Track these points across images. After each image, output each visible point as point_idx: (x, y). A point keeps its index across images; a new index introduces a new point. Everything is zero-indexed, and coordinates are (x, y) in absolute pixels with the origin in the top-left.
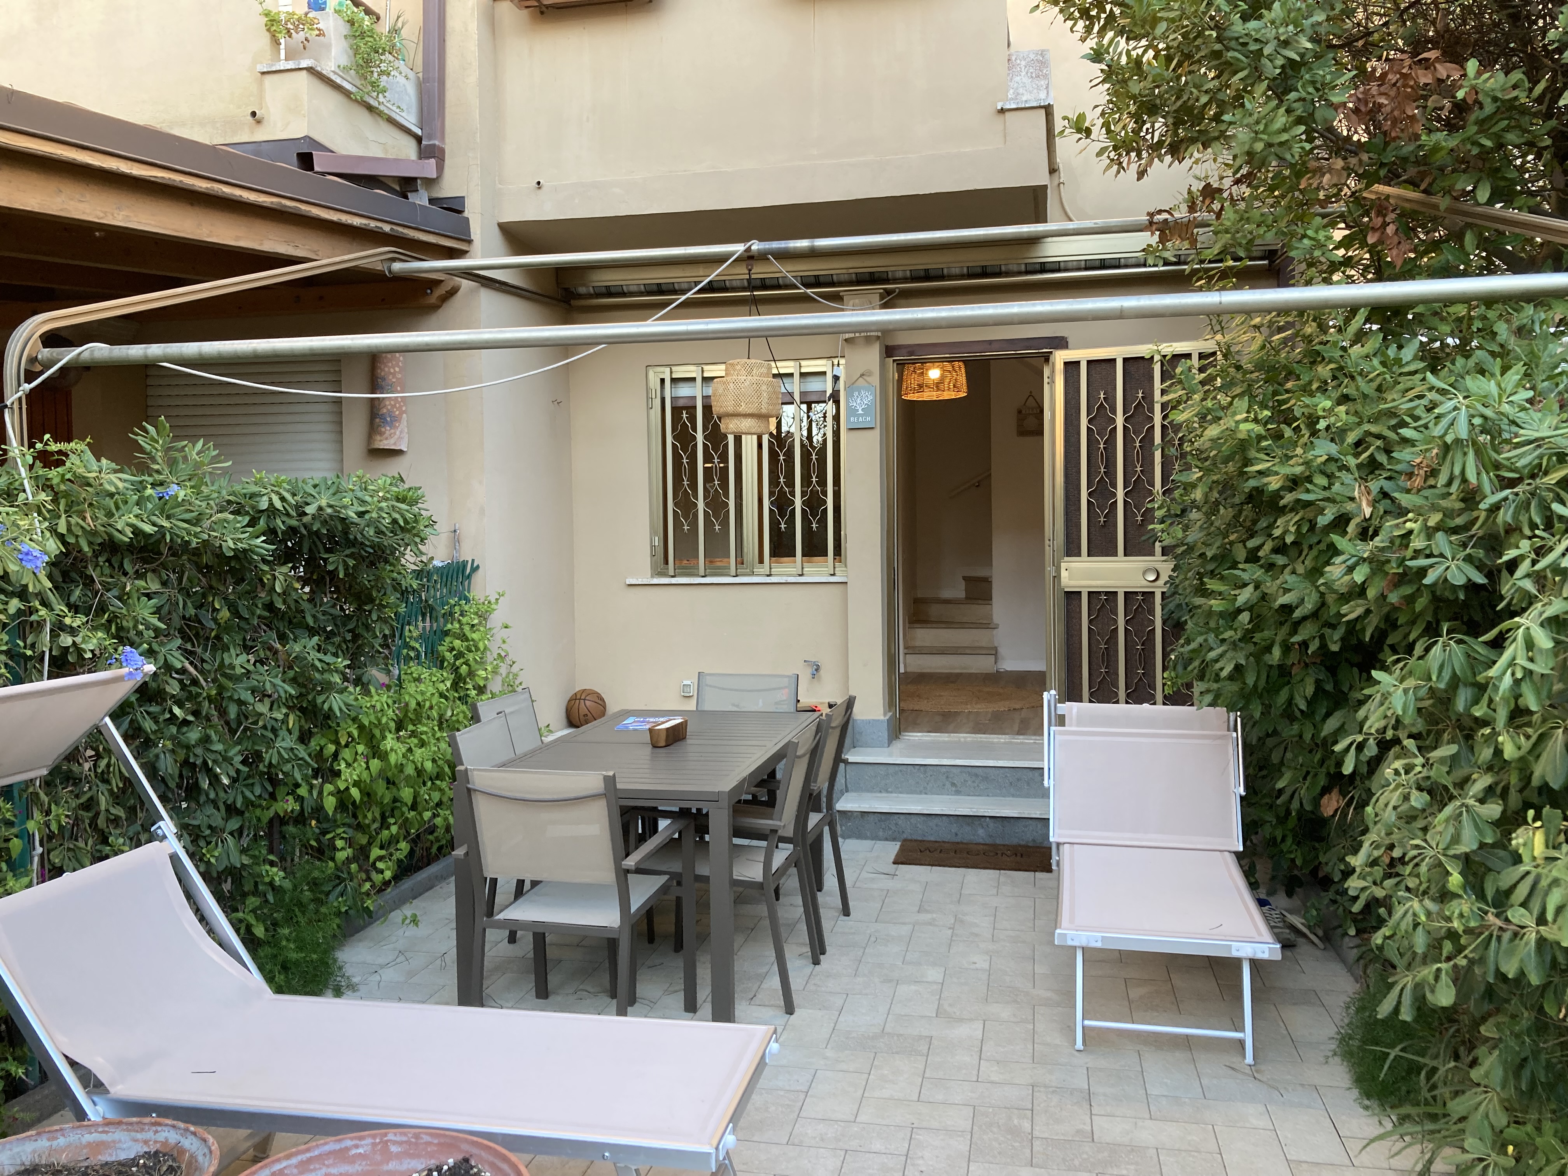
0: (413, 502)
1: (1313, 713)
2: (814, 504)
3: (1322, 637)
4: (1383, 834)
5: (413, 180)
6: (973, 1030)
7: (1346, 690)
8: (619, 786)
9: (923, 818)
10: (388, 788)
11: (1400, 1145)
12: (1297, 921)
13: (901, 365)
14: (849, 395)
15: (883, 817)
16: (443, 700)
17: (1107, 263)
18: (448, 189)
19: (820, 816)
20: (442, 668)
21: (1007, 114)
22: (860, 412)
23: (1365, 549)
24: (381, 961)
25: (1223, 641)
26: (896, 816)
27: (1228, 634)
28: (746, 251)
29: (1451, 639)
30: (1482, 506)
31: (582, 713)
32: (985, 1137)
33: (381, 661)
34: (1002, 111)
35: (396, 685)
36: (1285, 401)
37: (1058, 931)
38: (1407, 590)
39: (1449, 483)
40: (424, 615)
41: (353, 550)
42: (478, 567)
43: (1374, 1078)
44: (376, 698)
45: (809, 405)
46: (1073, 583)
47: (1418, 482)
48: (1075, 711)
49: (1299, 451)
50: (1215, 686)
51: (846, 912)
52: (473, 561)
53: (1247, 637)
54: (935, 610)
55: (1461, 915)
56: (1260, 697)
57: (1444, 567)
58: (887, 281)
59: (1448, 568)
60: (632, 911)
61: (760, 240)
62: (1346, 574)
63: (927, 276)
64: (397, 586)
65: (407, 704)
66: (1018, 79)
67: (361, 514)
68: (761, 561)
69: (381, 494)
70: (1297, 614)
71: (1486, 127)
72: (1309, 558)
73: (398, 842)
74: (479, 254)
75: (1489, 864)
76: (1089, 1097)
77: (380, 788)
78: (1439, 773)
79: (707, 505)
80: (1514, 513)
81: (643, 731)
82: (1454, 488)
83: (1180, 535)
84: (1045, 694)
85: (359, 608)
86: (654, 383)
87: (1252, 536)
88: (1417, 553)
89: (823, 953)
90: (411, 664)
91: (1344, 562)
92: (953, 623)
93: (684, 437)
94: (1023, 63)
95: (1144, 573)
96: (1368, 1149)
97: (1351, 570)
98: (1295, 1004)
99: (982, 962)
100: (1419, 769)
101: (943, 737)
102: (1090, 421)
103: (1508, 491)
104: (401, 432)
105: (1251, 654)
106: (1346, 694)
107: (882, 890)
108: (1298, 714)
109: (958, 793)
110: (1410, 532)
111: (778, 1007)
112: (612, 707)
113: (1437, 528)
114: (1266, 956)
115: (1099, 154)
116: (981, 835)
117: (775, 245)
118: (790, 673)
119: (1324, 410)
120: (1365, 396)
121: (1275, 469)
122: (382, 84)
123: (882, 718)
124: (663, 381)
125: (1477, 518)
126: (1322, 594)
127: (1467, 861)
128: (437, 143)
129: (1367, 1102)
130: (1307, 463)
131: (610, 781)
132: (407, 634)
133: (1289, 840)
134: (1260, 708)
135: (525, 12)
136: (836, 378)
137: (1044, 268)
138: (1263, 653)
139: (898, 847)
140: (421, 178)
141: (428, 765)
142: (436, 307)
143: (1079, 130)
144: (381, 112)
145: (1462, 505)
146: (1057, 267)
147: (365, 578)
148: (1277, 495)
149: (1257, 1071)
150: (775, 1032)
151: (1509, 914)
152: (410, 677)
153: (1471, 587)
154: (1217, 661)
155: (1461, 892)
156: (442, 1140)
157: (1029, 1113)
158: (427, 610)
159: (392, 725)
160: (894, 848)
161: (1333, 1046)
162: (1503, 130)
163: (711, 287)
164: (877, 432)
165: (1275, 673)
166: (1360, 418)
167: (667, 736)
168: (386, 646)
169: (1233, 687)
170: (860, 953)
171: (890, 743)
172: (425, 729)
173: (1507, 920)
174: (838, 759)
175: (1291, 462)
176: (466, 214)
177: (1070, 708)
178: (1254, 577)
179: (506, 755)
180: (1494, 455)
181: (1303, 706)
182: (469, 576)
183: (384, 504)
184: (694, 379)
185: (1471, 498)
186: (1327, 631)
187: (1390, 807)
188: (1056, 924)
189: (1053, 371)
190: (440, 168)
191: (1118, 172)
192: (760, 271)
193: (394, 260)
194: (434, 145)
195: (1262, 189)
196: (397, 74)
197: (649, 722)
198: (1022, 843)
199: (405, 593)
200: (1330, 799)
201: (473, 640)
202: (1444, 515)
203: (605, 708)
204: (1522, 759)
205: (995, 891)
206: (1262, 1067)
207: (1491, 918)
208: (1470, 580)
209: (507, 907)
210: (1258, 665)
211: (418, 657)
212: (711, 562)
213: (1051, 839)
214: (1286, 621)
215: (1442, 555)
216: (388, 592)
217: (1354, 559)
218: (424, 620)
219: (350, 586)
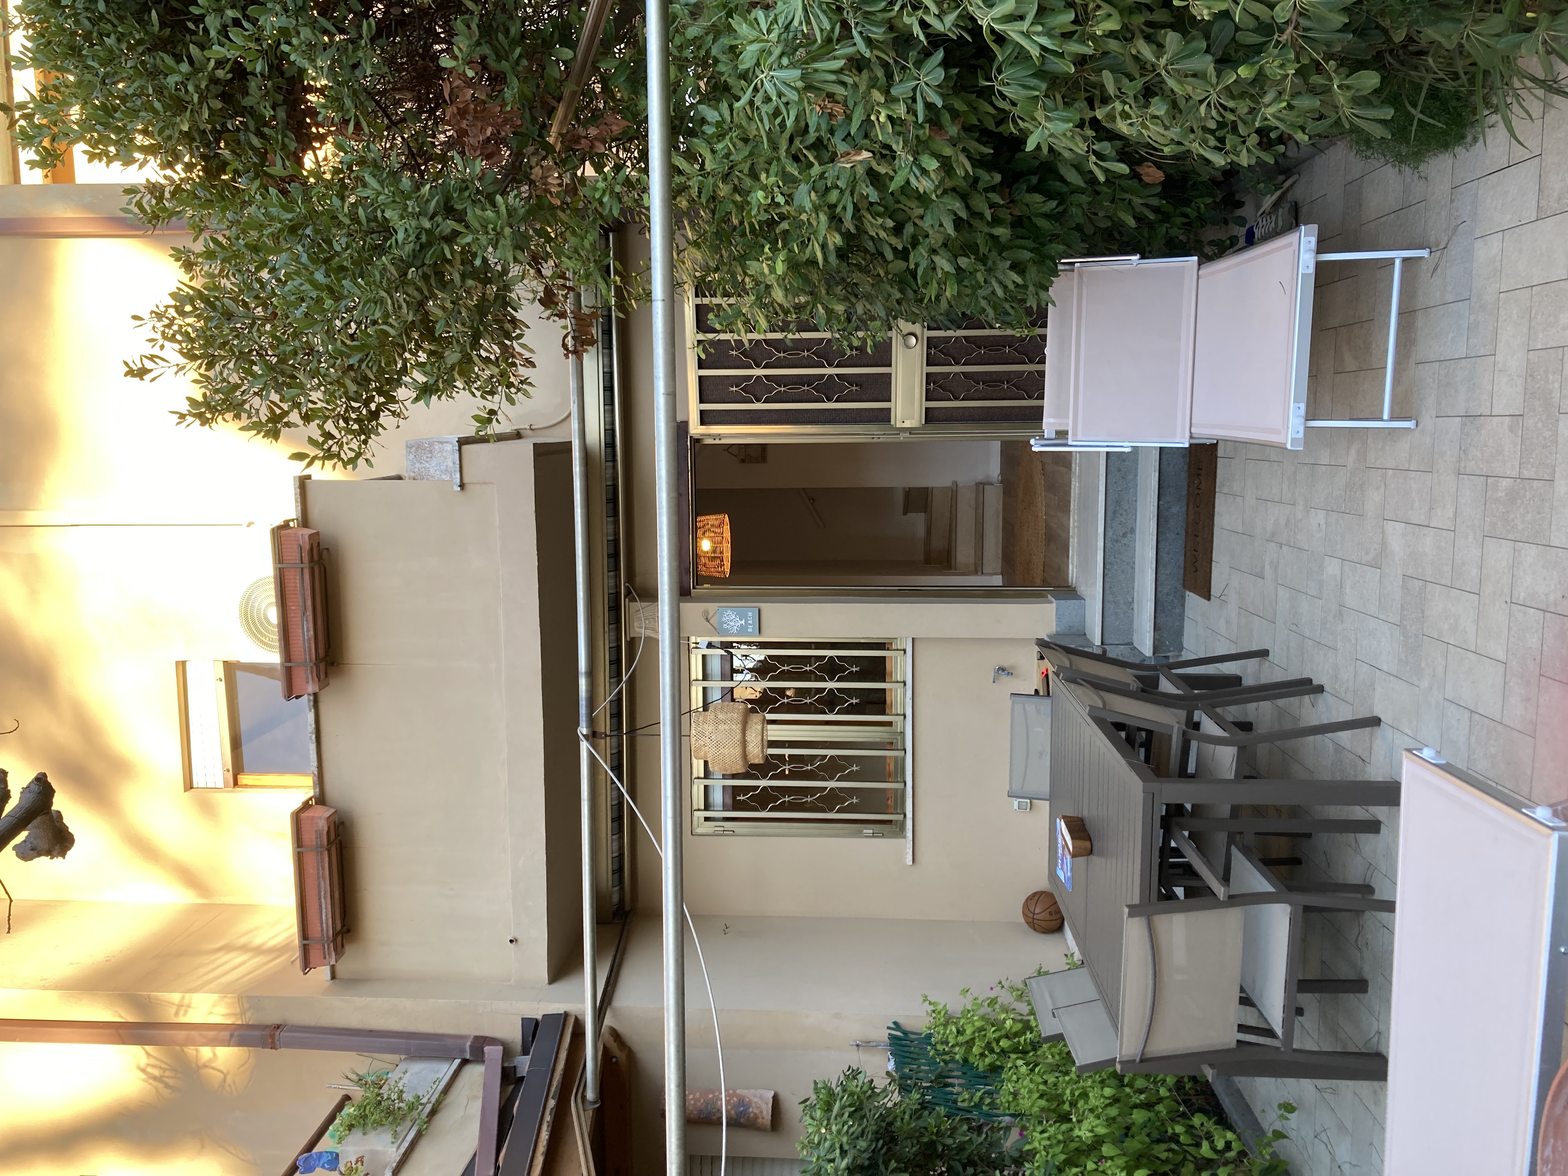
0: (831, 1094)
1: (1059, 194)
2: (832, 669)
3: (986, 190)
4: (1192, 136)
5: (504, 1070)
6: (1395, 531)
7: (1037, 163)
8: (1137, 901)
9: (1160, 569)
10: (1133, 1137)
11: (1515, 107)
12: (1268, 201)
13: (700, 580)
14: (727, 633)
15: (1159, 608)
16: (1037, 1070)
17: (608, 385)
18: (514, 1034)
19: (1162, 679)
20: (1002, 1068)
21: (466, 481)
22: (743, 622)
23: (905, 158)
24: (1327, 1159)
25: (986, 281)
26: (1159, 595)
27: (980, 277)
28: (587, 740)
29: (996, 78)
30: (868, 55)
31: (1048, 917)
32: (1520, 527)
33: (996, 1136)
34: (462, 486)
35: (1021, 1119)
36: (752, 225)
37: (1289, 447)
38: (946, 117)
39: (844, 84)
40: (947, 1085)
41: (881, 1162)
42: (895, 1023)
43: (1444, 133)
44: (1036, 1144)
45: (734, 671)
46: (917, 415)
47: (838, 109)
48: (1052, 420)
49: (804, 217)
50: (1031, 288)
51: (1263, 654)
52: (889, 1028)
53: (983, 260)
54: (938, 543)
55: (1282, 66)
56: (1043, 245)
57: (926, 88)
58: (617, 594)
59: (927, 84)
60: (1273, 890)
61: (578, 725)
62: (929, 177)
63: (614, 556)
64: (916, 1115)
65: (1042, 1110)
66: (432, 471)
67: (843, 1153)
68: (890, 724)
69: (823, 1131)
70: (963, 214)
71: (503, 53)
72: (908, 203)
73: (1192, 1127)
74: (580, 1006)
75: (1227, 41)
76: (1469, 417)
77: (1134, 1145)
78: (1132, 88)
79: (831, 778)
80: (875, 26)
81: (1073, 863)
82: (849, 81)
83: (878, 323)
84: (1034, 449)
85: (941, 1157)
86: (709, 827)
87: (882, 255)
88: (911, 111)
89: (1309, 681)
90: (998, 1101)
91: (917, 178)
92: (950, 526)
93: (764, 799)
94: (417, 465)
95: (908, 347)
96: (1521, 140)
97: (924, 172)
98: (1361, 205)
99: (1318, 518)
100: (1127, 108)
101: (1074, 542)
102: (758, 400)
103: (855, 33)
104: (755, 1096)
105: (1000, 254)
106: (1042, 163)
107: (1240, 614)
108: (1060, 209)
109: (1133, 531)
110: (889, 117)
111: (1372, 734)
112: (1042, 883)
113: (887, 92)
114: (1313, 240)
115: (512, 401)
116: (1178, 510)
117: (583, 710)
118: (1010, 703)
119: (766, 197)
120: (751, 154)
121: (821, 239)
122: (412, 1100)
123: (1054, 605)
124: (707, 819)
125: (877, 57)
126: (945, 192)
127: (1224, 62)
128: (468, 1044)
129: (1469, 138)
130: (816, 209)
131: (1134, 910)
132: (966, 1104)
133: (1188, 210)
134: (1053, 245)
135: (347, 948)
136: (710, 645)
137: (610, 444)
138: (999, 242)
139: (1191, 594)
140: (503, 1062)
141: (1108, 1092)
142: (631, 1054)
143: (489, 421)
144: (437, 1101)
145: (865, 71)
146: (610, 432)
147: (910, 1149)
148: (847, 236)
149: (1438, 245)
150: (1409, 750)
151: (1280, 21)
152: (1013, 1104)
153: (945, 64)
154: (1005, 287)
155: (1257, 67)
156: (1551, 1134)
157: (1490, 480)
158: (941, 1080)
159: (1065, 1127)
160: (1192, 599)
161: (1407, 170)
162: (507, 38)
163: (617, 769)
164: (763, 606)
165: (1020, 231)
166: (773, 159)
167: (1080, 838)
168: (979, 1129)
169: (1033, 272)
170: (1310, 642)
171: (1081, 598)
172: (1068, 1092)
173: (1287, 23)
174: (1103, 658)
175: (815, 223)
176: (539, 1017)
177: (1050, 424)
178: (926, 255)
179: (1099, 1011)
180: (816, 45)
181: (1054, 204)
182: (905, 1033)
183: (834, 1128)
184: (706, 787)
185: (857, 64)
186: (981, 185)
187: (1165, 133)
188: (1282, 448)
189: (709, 436)
190: (493, 1041)
191: (530, 384)
192: (604, 725)
193: (584, 1097)
194: (471, 1046)
195: (548, 249)
196: (402, 1082)
197: (1063, 855)
198: (1186, 467)
199: (924, 1106)
200: (1148, 175)
201: (974, 1033)
202: (873, 87)
203: (1042, 893)
204: (1121, 13)
205: (1239, 499)
206: (1433, 239)
207: (1284, 38)
208: (940, 65)
209: (1261, 1014)
210: (1012, 248)
211: (989, 1093)
212: (890, 775)
213: (1187, 445)
214: (968, 223)
215: (914, 89)
216: (924, 1125)
217: (914, 169)
218: (953, 1085)
219: (918, 1166)
